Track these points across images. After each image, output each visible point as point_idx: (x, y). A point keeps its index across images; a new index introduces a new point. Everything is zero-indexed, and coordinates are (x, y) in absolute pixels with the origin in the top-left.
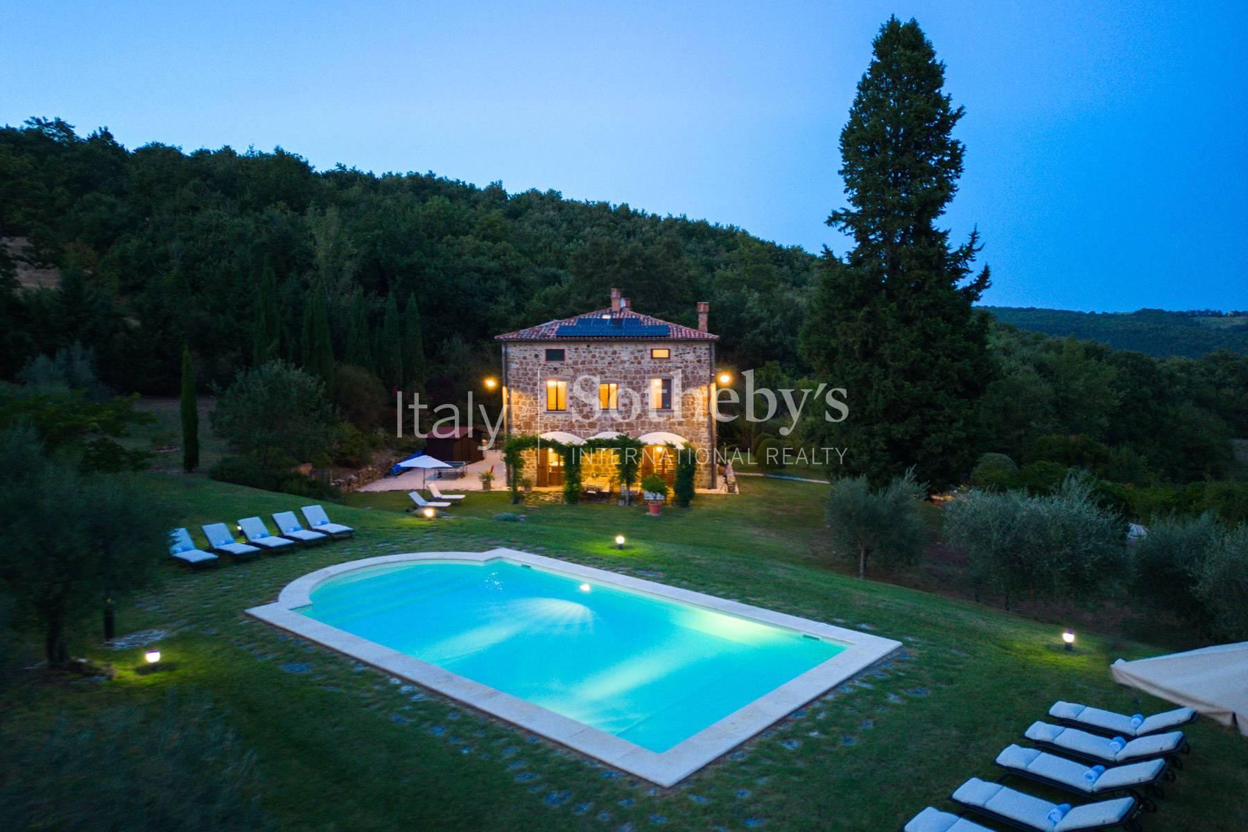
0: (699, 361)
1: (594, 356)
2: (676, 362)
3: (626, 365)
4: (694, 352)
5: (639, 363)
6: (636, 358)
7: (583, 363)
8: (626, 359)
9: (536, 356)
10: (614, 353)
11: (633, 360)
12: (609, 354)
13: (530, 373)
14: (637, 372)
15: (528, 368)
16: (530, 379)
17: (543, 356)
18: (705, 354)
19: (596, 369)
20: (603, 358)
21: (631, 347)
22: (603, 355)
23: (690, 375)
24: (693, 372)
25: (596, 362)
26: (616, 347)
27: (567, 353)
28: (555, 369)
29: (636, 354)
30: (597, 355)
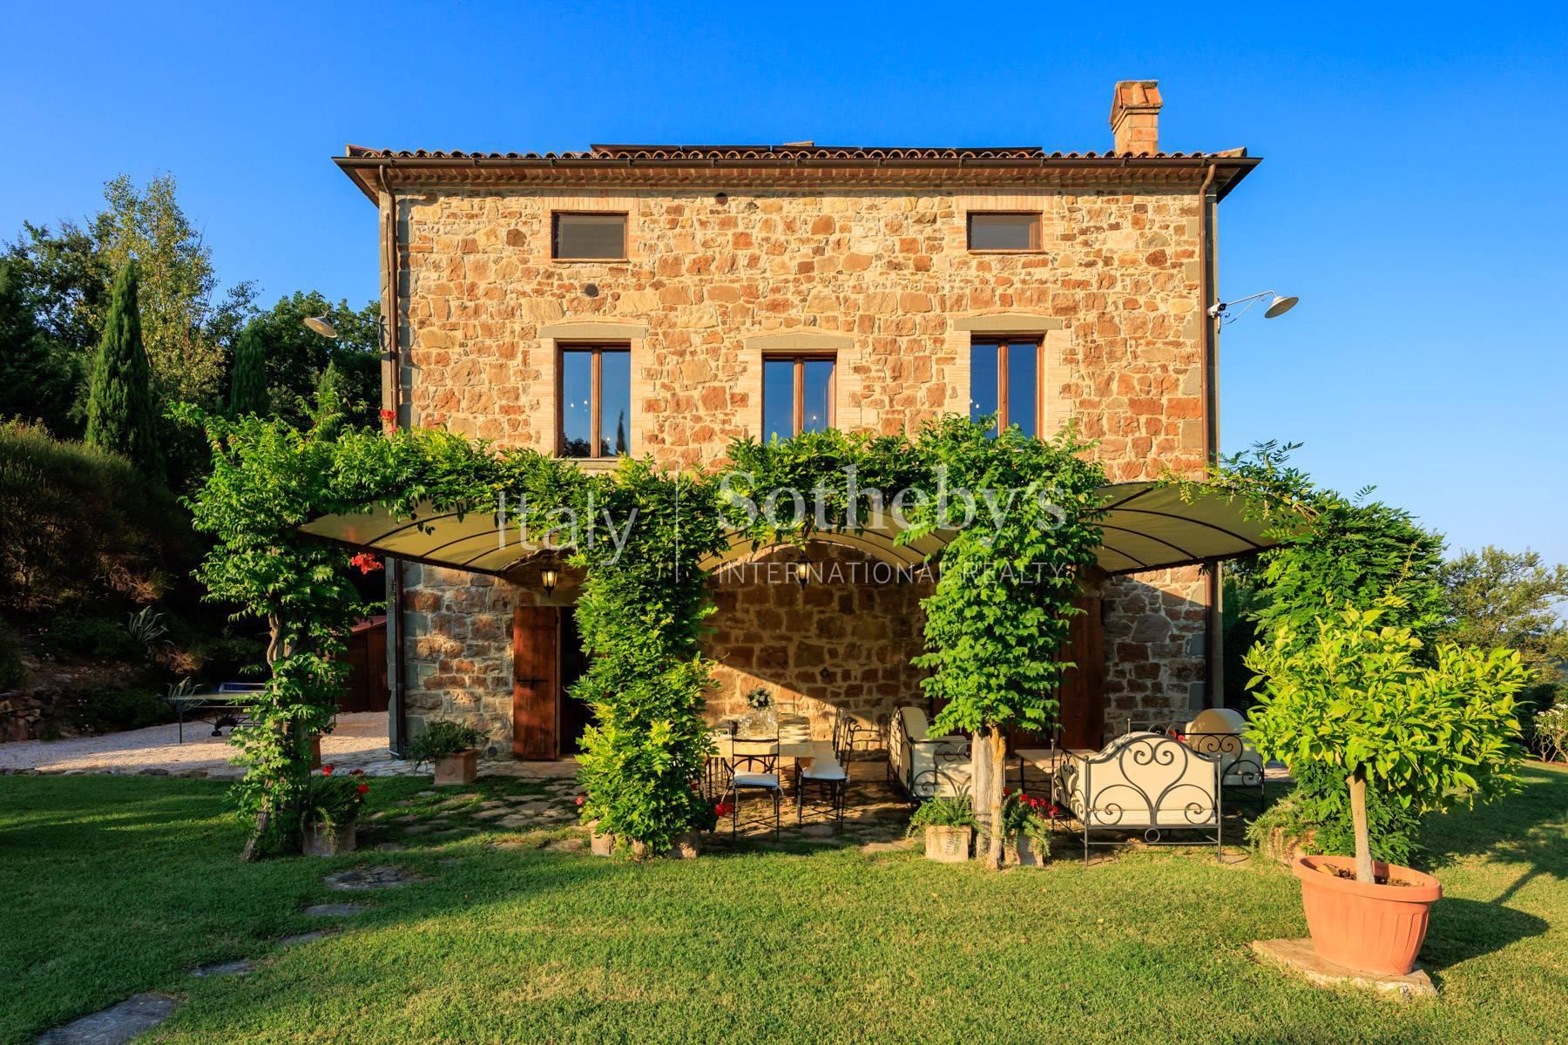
0: (1156, 259)
1: (743, 240)
2: (1067, 263)
3: (871, 275)
4: (1136, 223)
5: (922, 267)
6: (909, 246)
7: (700, 267)
8: (867, 248)
9: (516, 238)
10: (826, 225)
11: (900, 257)
12: (804, 231)
13: (491, 305)
14: (915, 303)
15: (482, 286)
16: (488, 330)
17: (540, 240)
18: (1180, 230)
19: (752, 292)
20: (779, 249)
21: (892, 206)
22: (779, 235)
23: (1119, 315)
24: (1131, 304)
25: (753, 261)
26: (832, 206)
27: (634, 227)
28: (591, 290)
29: (912, 231)
30: (757, 234)
